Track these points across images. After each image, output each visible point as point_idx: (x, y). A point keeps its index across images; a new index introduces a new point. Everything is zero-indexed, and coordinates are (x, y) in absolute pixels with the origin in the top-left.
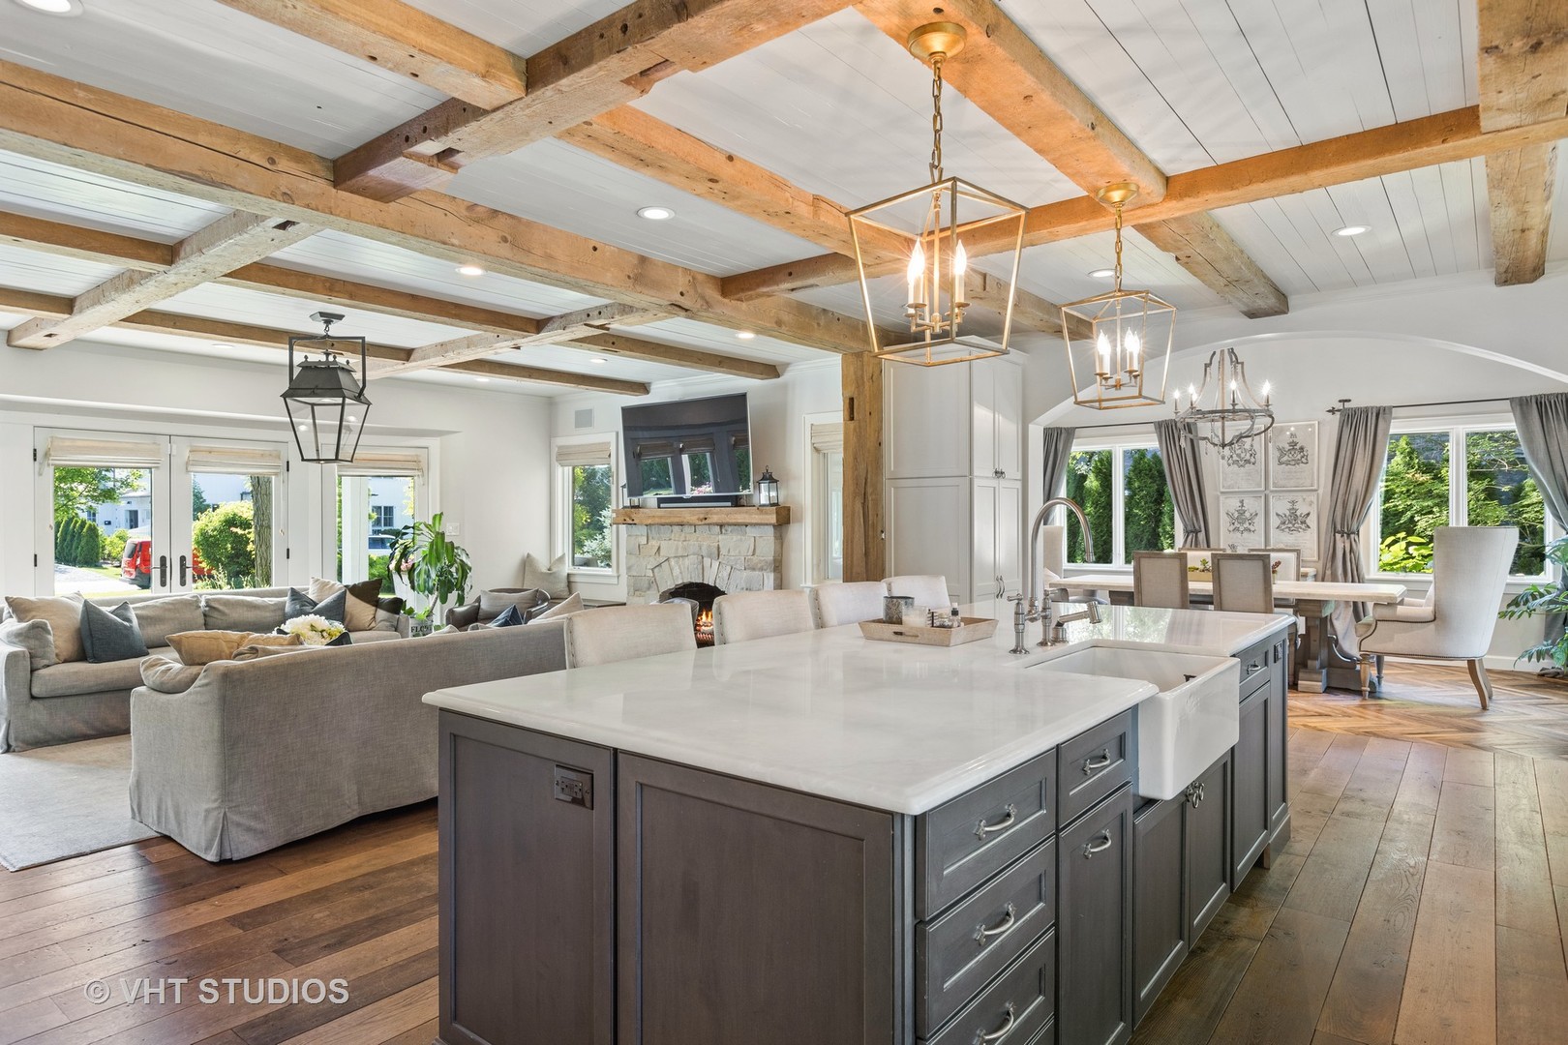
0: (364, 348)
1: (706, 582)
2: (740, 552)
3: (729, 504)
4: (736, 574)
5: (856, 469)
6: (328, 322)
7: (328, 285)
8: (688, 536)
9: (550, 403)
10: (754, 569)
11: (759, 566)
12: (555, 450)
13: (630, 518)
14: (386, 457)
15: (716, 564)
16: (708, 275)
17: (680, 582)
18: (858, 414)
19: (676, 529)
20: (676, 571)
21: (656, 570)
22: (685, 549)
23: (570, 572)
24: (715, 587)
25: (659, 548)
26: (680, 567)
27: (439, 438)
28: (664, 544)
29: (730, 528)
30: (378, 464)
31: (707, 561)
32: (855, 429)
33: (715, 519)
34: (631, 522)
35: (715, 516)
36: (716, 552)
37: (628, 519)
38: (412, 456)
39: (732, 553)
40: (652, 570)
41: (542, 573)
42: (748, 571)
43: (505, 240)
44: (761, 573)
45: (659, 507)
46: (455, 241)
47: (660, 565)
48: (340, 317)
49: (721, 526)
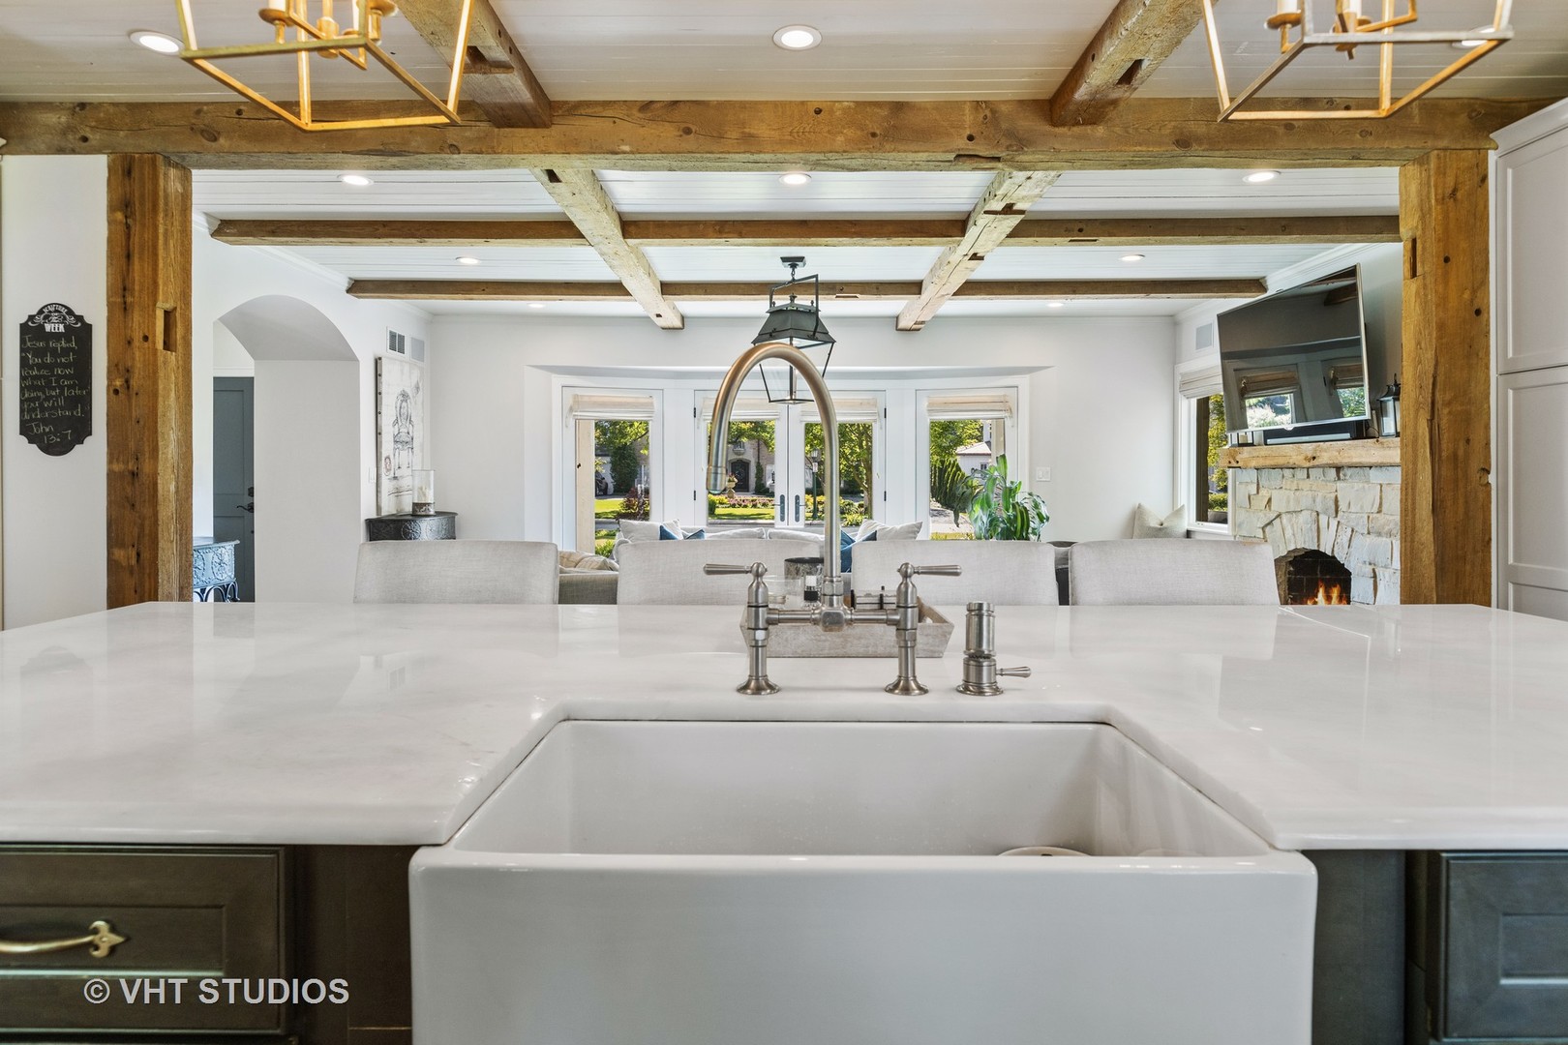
0: (818, 287)
1: (1322, 550)
2: (1362, 507)
3: (1348, 436)
4: (1357, 540)
5: (1420, 362)
6: (794, 266)
7: (717, 228)
8: (1301, 483)
9: (1173, 322)
10: (1379, 534)
11: (1387, 528)
12: (1179, 378)
13: (1234, 459)
14: (972, 399)
15: (1334, 523)
16: (1021, 102)
17: (1292, 548)
18: (1423, 263)
19: (1288, 473)
20: (1289, 533)
21: (1267, 529)
22: (1298, 501)
23: (1191, 528)
24: (1334, 557)
25: (1270, 500)
26: (1292, 526)
27: (1028, 376)
28: (1276, 495)
29: (1349, 472)
30: (964, 407)
31: (1323, 519)
32: (1417, 293)
33: (1325, 458)
34: (1235, 465)
35: (1324, 454)
36: (1333, 507)
37: (1232, 461)
38: (1000, 396)
39: (1353, 509)
40: (1263, 528)
41: (1150, 528)
42: (1372, 536)
43: (688, 131)
44: (1388, 540)
45: (1266, 444)
46: (626, 148)
47: (1270, 523)
48: (801, 259)
49: (1338, 469)
